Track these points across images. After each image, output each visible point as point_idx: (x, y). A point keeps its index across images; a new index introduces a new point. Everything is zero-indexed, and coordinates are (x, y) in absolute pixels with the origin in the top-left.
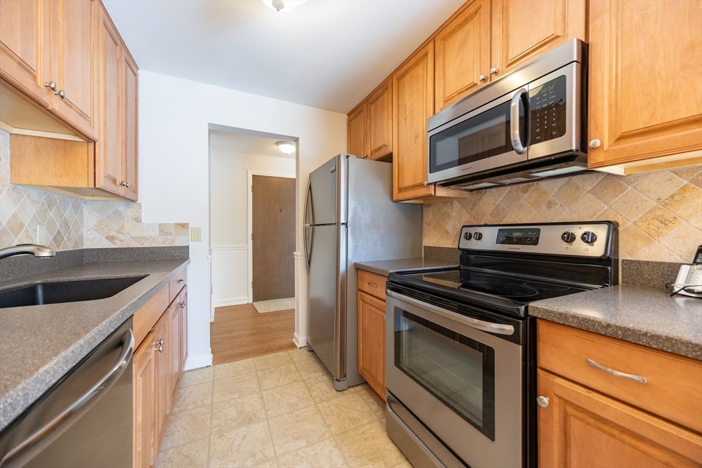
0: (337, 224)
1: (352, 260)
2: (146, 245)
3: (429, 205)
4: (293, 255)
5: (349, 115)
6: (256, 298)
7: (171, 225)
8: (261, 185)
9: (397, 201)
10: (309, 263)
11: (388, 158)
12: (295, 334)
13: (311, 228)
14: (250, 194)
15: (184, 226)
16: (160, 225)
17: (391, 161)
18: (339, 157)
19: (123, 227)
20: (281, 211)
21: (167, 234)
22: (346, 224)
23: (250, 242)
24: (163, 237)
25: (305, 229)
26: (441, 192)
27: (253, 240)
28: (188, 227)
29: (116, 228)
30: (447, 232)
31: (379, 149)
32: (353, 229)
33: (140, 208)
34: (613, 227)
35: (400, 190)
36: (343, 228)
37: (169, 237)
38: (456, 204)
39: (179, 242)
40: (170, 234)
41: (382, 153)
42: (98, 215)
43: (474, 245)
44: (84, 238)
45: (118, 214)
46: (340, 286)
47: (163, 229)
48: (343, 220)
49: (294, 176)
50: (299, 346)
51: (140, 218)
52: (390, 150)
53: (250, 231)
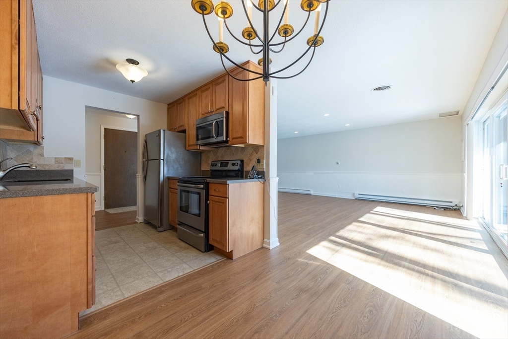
0: (159, 159)
1: (166, 175)
2: (47, 168)
3: (203, 152)
4: (136, 176)
5: (168, 105)
6: (107, 207)
7: (62, 158)
8: (110, 134)
9: (188, 150)
10: (145, 179)
11: (184, 131)
12: (137, 217)
13: (146, 162)
14: (103, 140)
15: (71, 159)
16: (55, 158)
17: (185, 133)
18: (160, 130)
19: (32, 159)
20: (125, 152)
21: (60, 163)
22: (163, 160)
23: (103, 171)
24: (57, 165)
25: (143, 162)
26: (202, 148)
27: (105, 169)
28: (73, 160)
29: (28, 159)
30: (209, 164)
31: (181, 126)
32: (167, 162)
33: (43, 149)
34: (242, 161)
35: (189, 146)
36: (162, 161)
37: (61, 165)
38: (212, 152)
39: (67, 167)
40: (62, 163)
41: (182, 129)
42: (16, 152)
43: (214, 168)
44: (8, 164)
45: (29, 152)
46: (161, 188)
47: (57, 160)
48: (162, 158)
49: (137, 131)
50: (139, 222)
51: (43, 154)
52: (185, 128)
53: (103, 164)
